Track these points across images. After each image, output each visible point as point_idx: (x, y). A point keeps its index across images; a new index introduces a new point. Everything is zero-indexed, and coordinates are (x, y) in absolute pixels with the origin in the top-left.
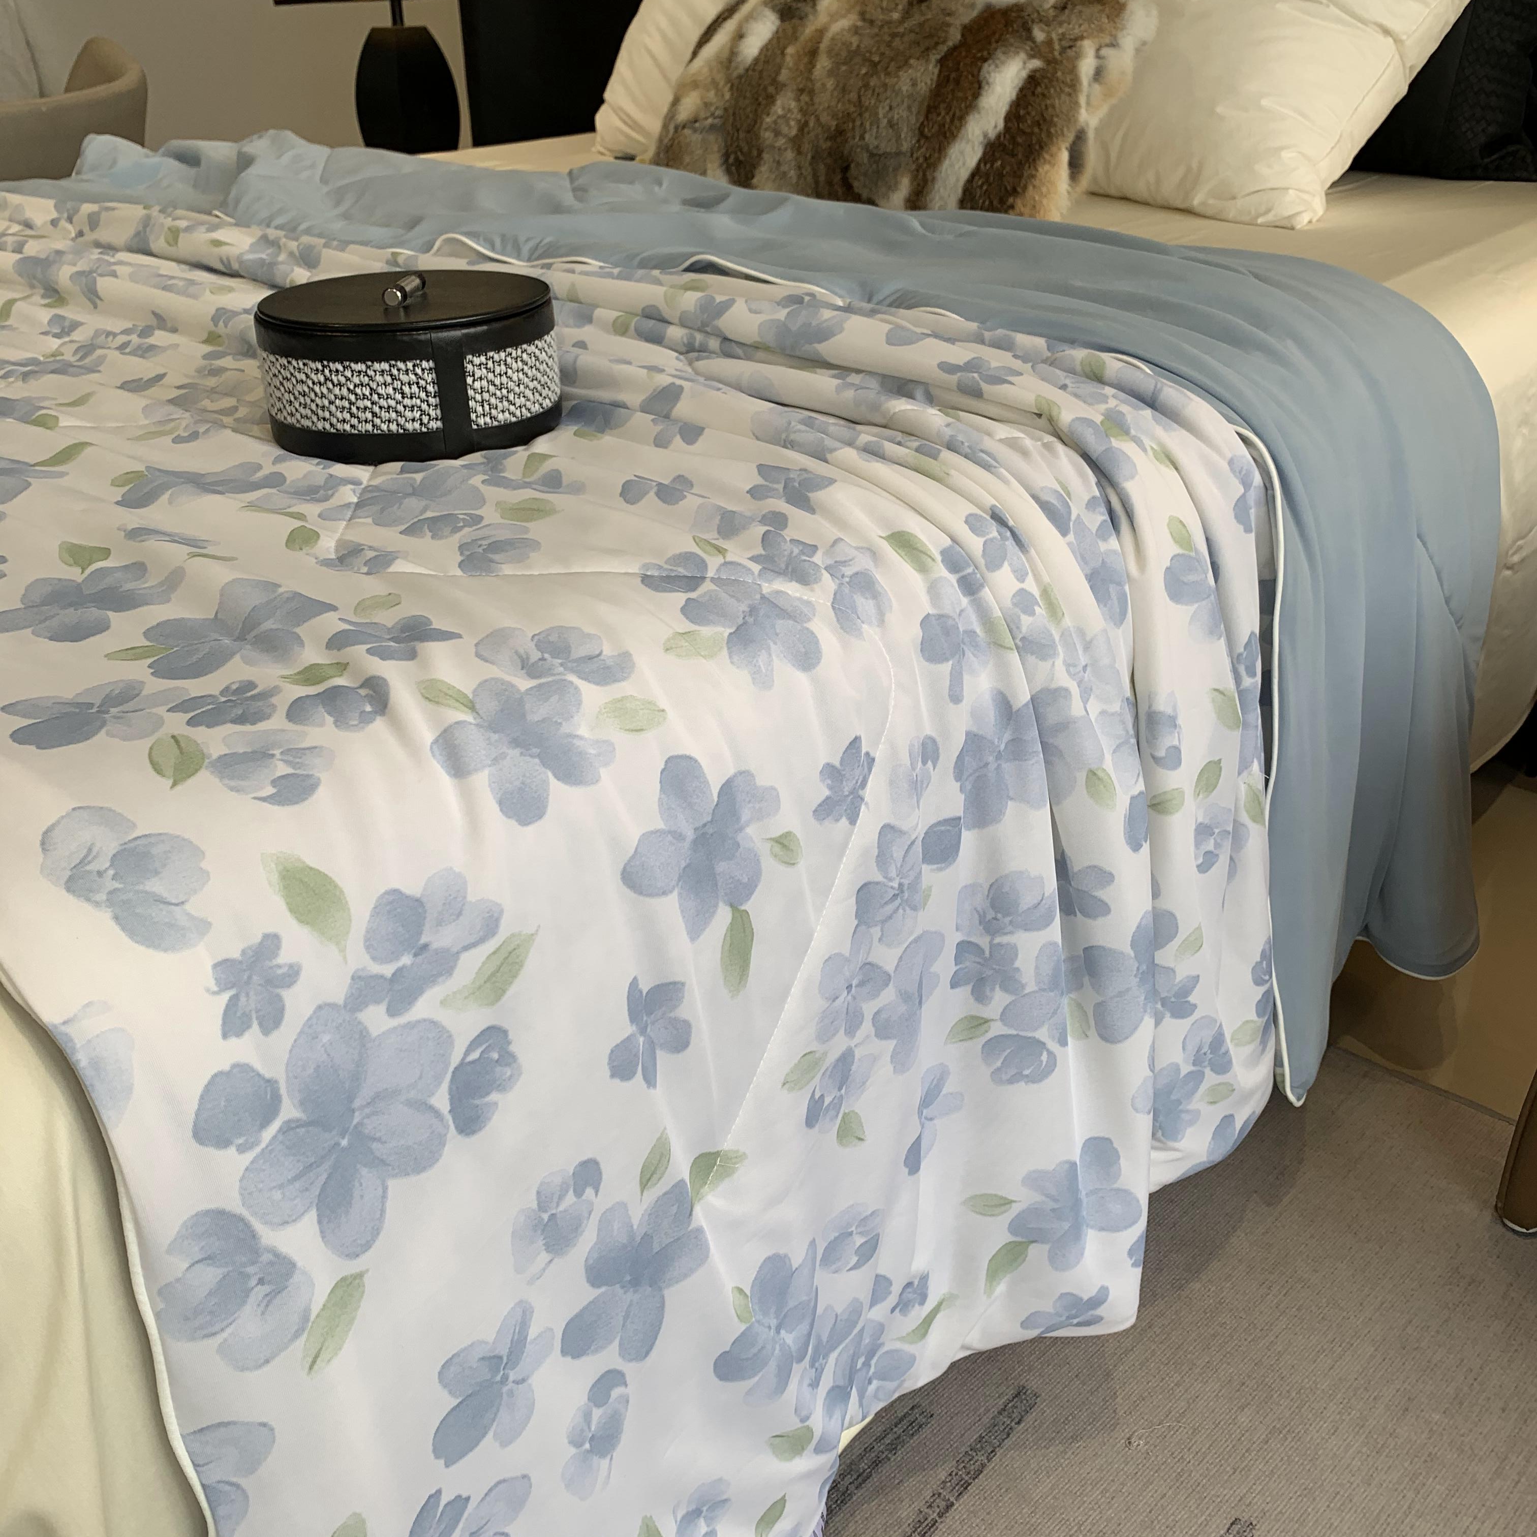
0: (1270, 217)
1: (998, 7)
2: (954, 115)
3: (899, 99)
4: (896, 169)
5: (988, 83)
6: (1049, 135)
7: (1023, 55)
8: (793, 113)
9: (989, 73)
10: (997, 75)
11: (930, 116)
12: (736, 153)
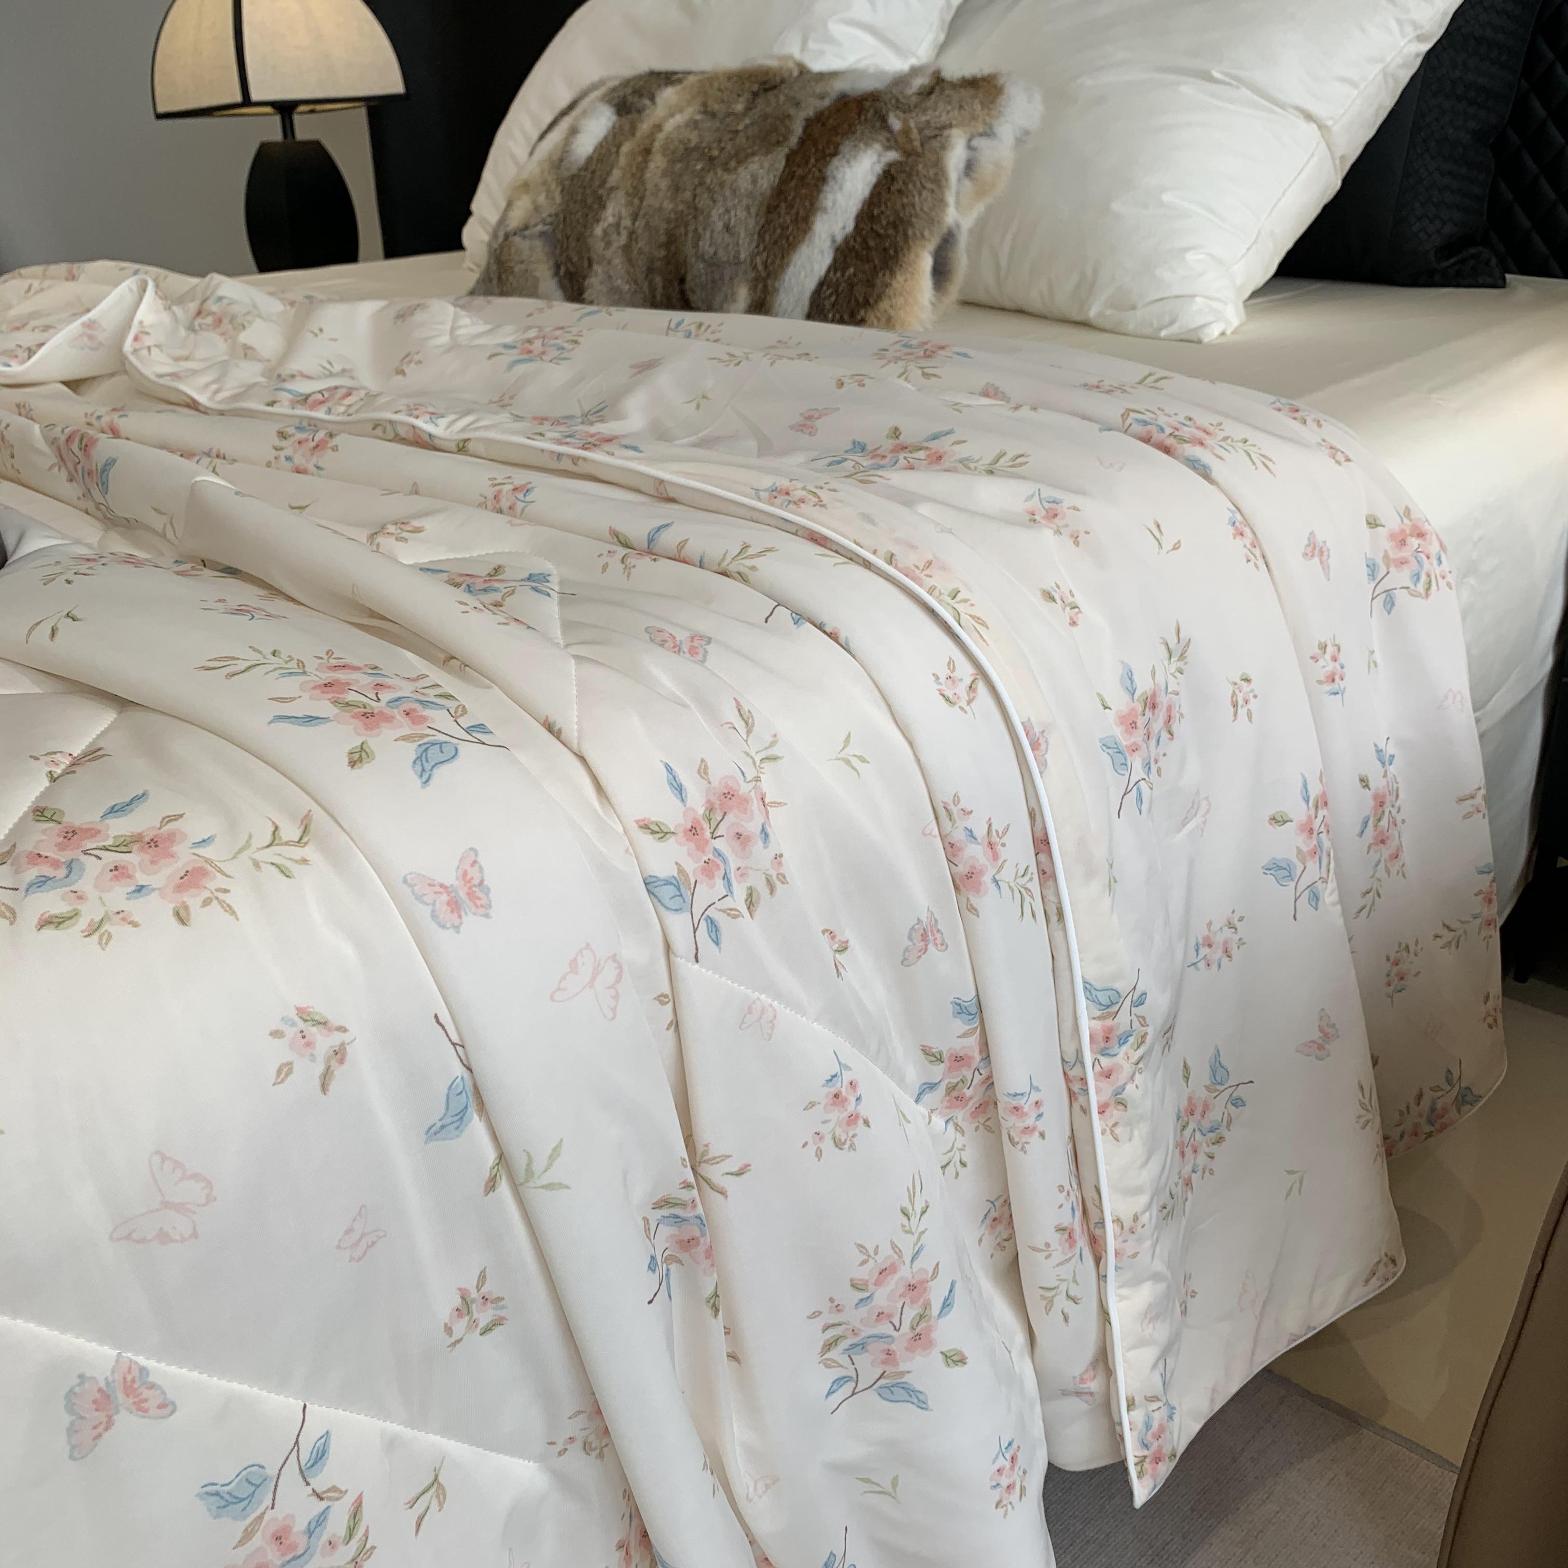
0: (1174, 329)
1: (852, 95)
2: (798, 217)
3: (736, 198)
4: (732, 279)
5: (834, 178)
6: (907, 238)
7: (877, 147)
8: (623, 220)
9: (837, 168)
10: (848, 170)
11: (770, 219)
12: (566, 264)
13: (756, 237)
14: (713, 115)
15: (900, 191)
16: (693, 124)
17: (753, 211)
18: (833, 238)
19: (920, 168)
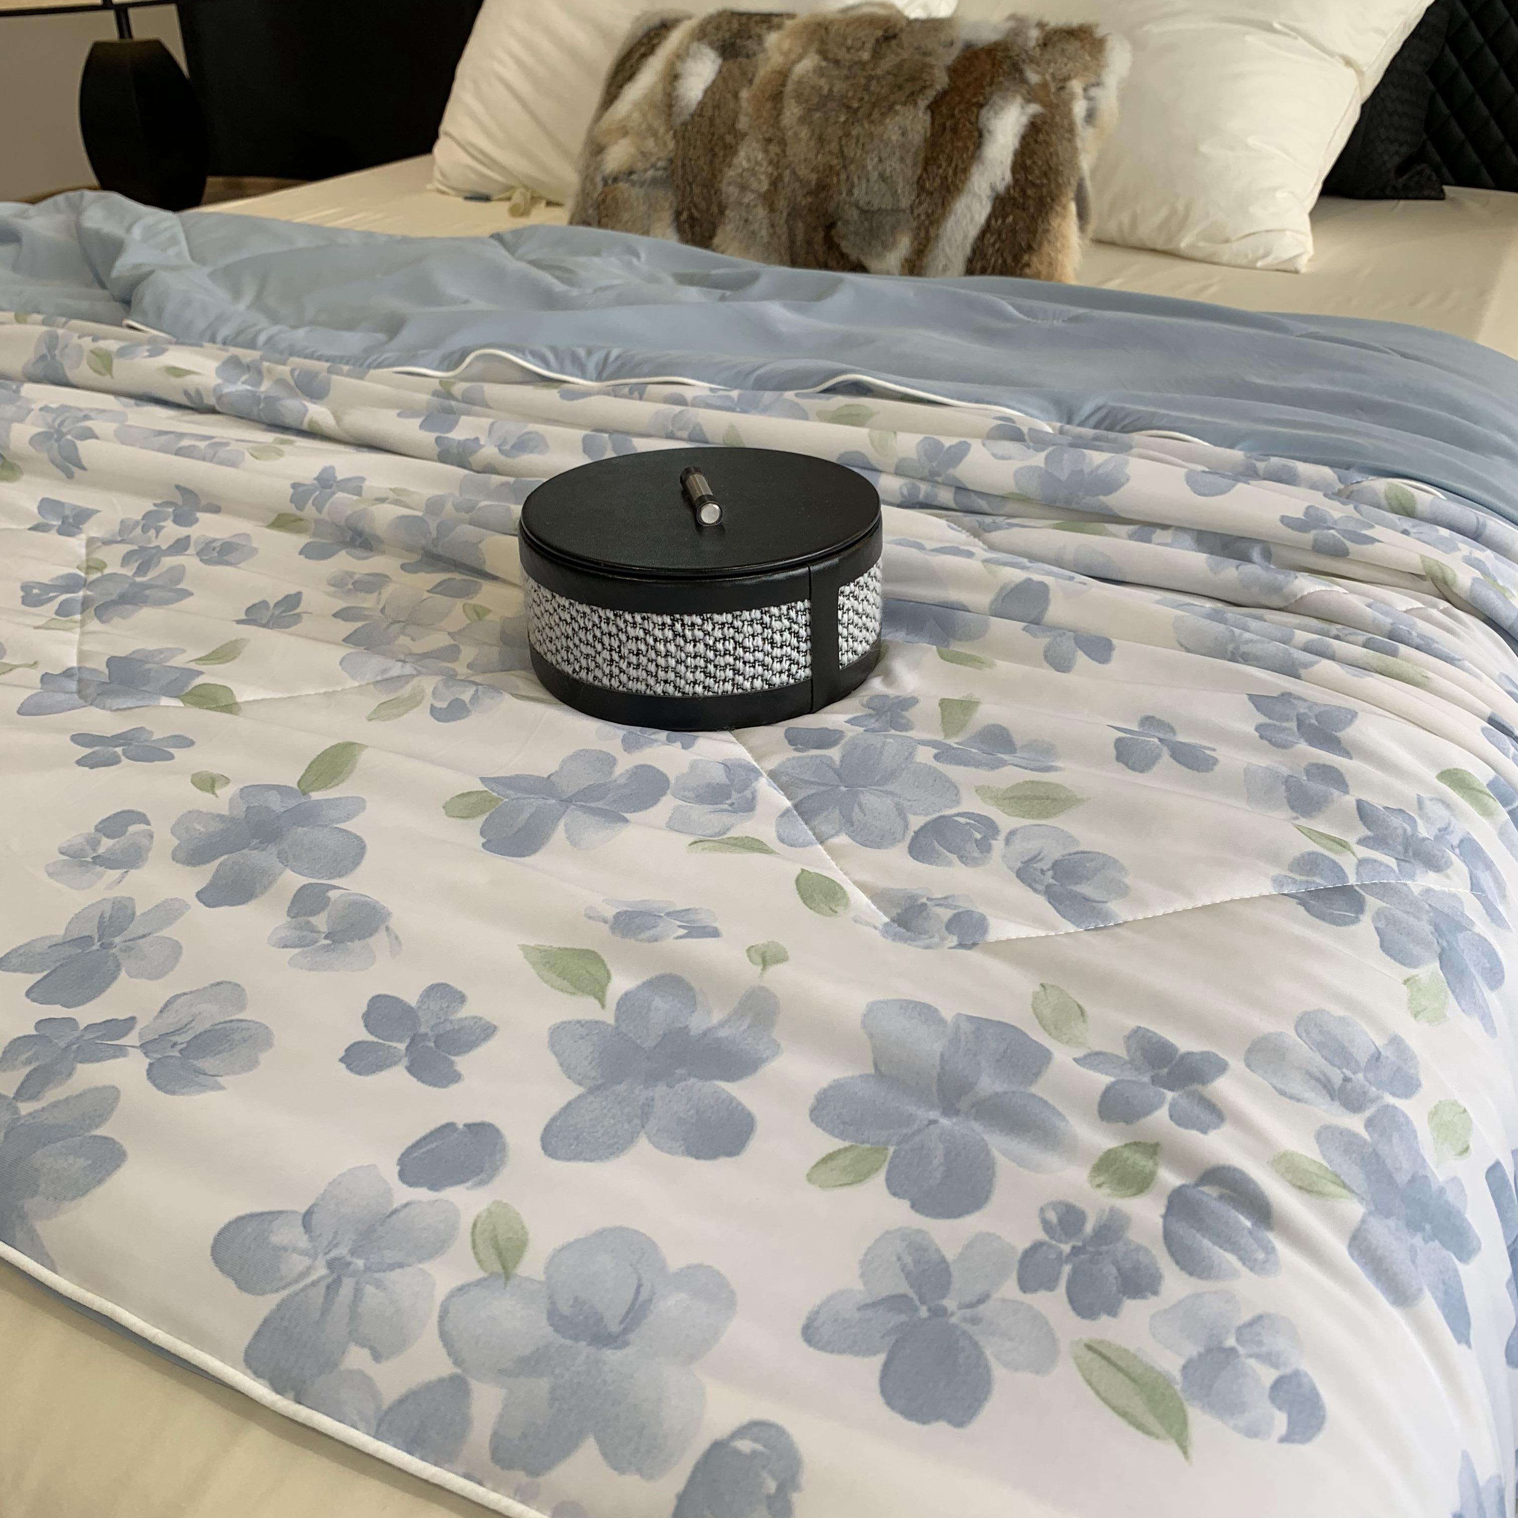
0: (1269, 261)
1: (980, 46)
2: (956, 166)
3: (889, 149)
4: (894, 228)
5: (989, 132)
6: (1058, 186)
7: (1019, 100)
8: (761, 165)
9: (988, 119)
10: (996, 121)
11: (929, 168)
12: (689, 209)
13: (915, 186)
14: (837, 62)
15: (1045, 141)
16: (820, 72)
17: (909, 161)
18: (993, 188)
19: (1058, 118)
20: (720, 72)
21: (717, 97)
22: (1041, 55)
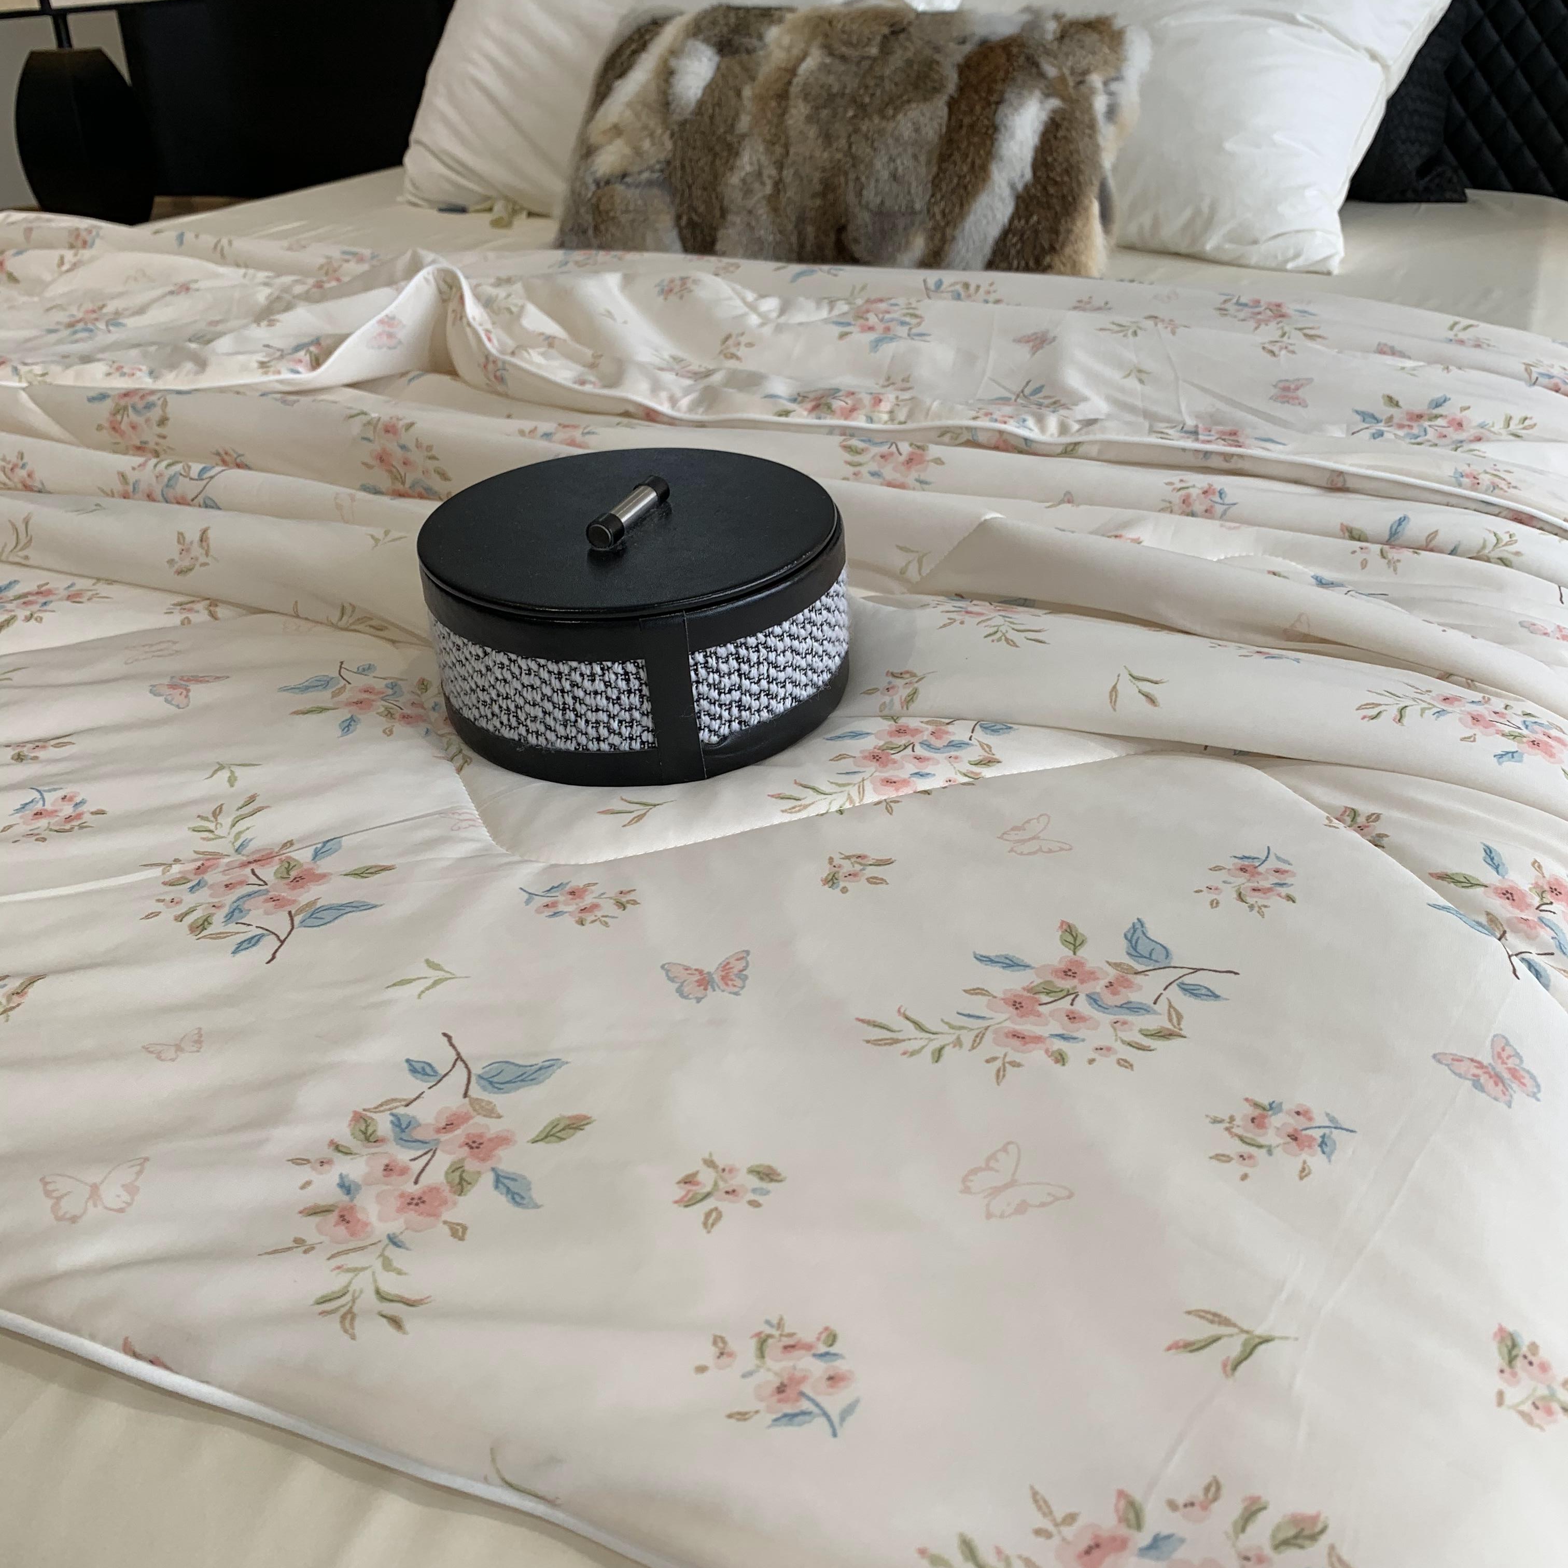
0: (1300, 262)
1: (994, 40)
2: (974, 164)
3: (900, 146)
4: (907, 230)
5: (1005, 126)
6: (1079, 184)
7: (1037, 94)
8: (765, 168)
10: (1014, 117)
11: (944, 167)
12: (689, 214)
13: (930, 186)
14: (843, 58)
15: (1065, 138)
16: (826, 69)
17: (922, 159)
18: (1012, 186)
19: (1078, 114)
20: (718, 68)
21: (716, 94)
22: (1059, 48)
